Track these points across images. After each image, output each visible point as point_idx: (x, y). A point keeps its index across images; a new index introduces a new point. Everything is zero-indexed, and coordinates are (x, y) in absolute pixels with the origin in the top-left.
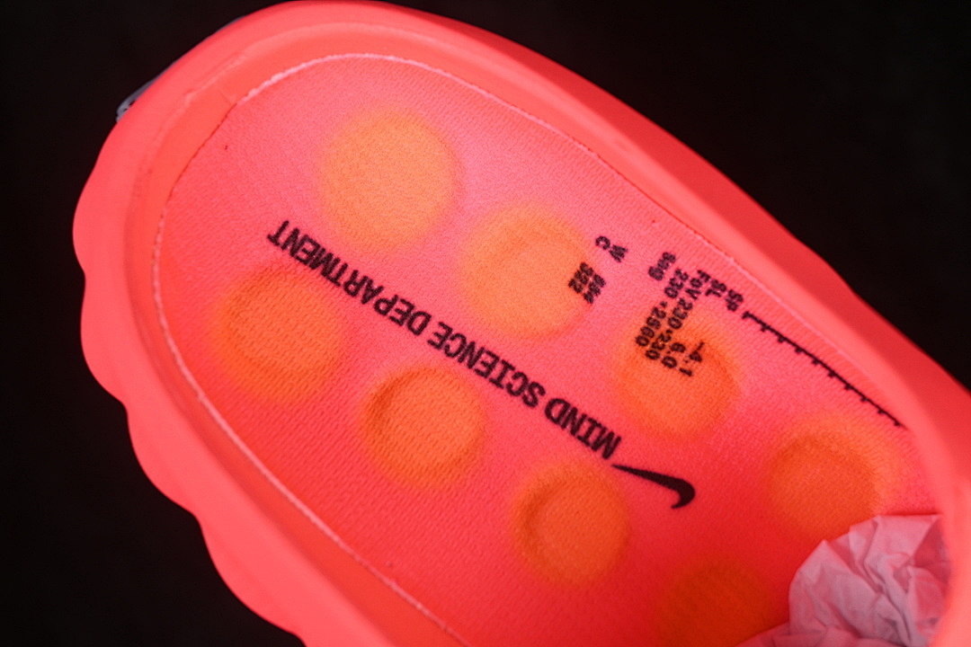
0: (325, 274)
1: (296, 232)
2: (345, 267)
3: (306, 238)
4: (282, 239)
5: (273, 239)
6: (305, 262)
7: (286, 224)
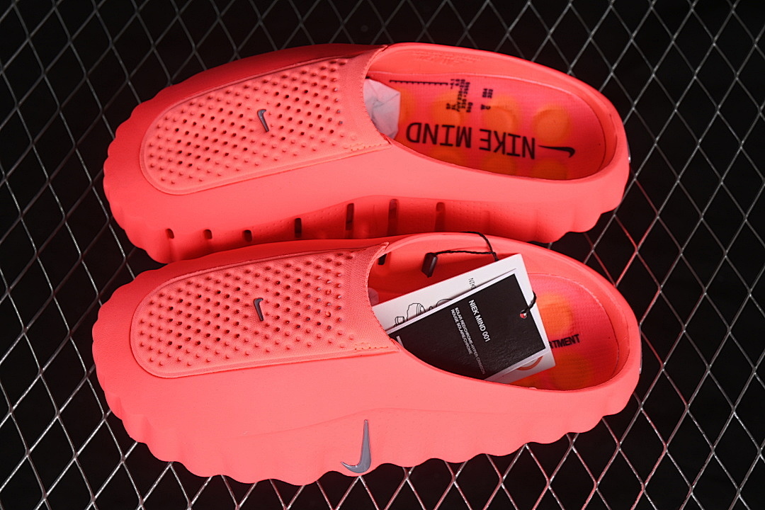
0: (558, 341)
1: (574, 342)
2: (556, 347)
3: (571, 343)
4: (575, 338)
5: (577, 335)
6: (565, 339)
7: (579, 342)
